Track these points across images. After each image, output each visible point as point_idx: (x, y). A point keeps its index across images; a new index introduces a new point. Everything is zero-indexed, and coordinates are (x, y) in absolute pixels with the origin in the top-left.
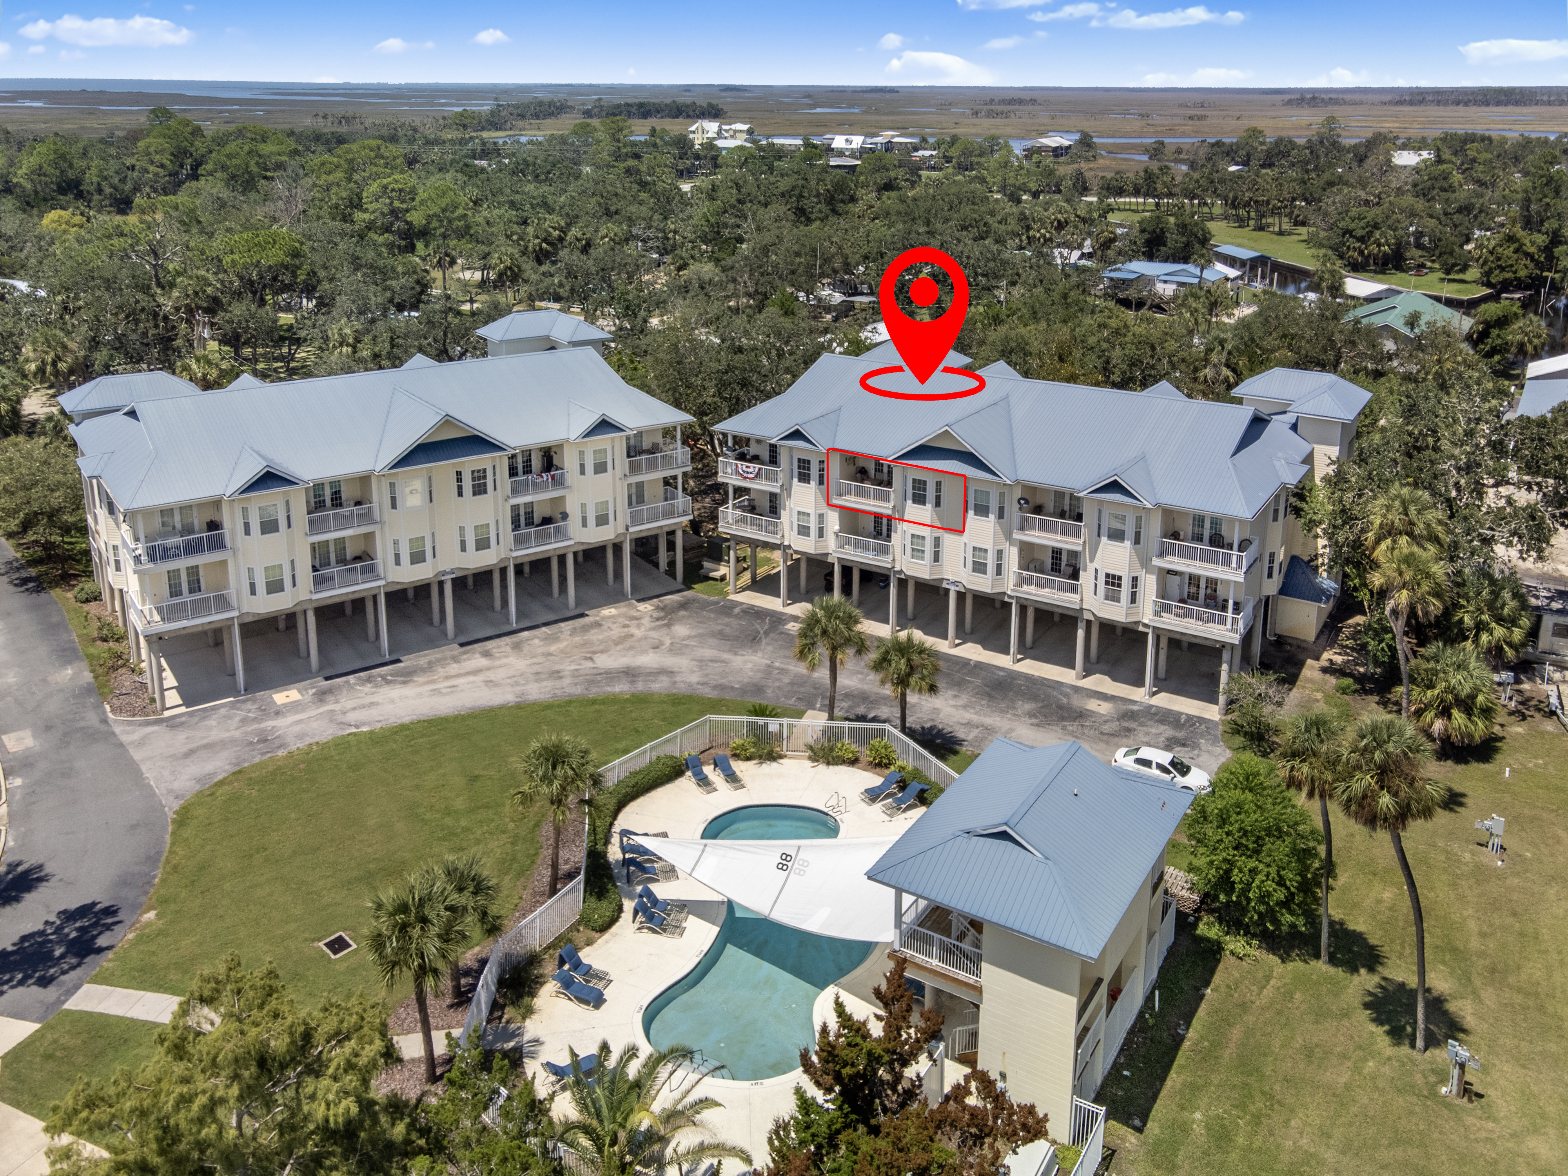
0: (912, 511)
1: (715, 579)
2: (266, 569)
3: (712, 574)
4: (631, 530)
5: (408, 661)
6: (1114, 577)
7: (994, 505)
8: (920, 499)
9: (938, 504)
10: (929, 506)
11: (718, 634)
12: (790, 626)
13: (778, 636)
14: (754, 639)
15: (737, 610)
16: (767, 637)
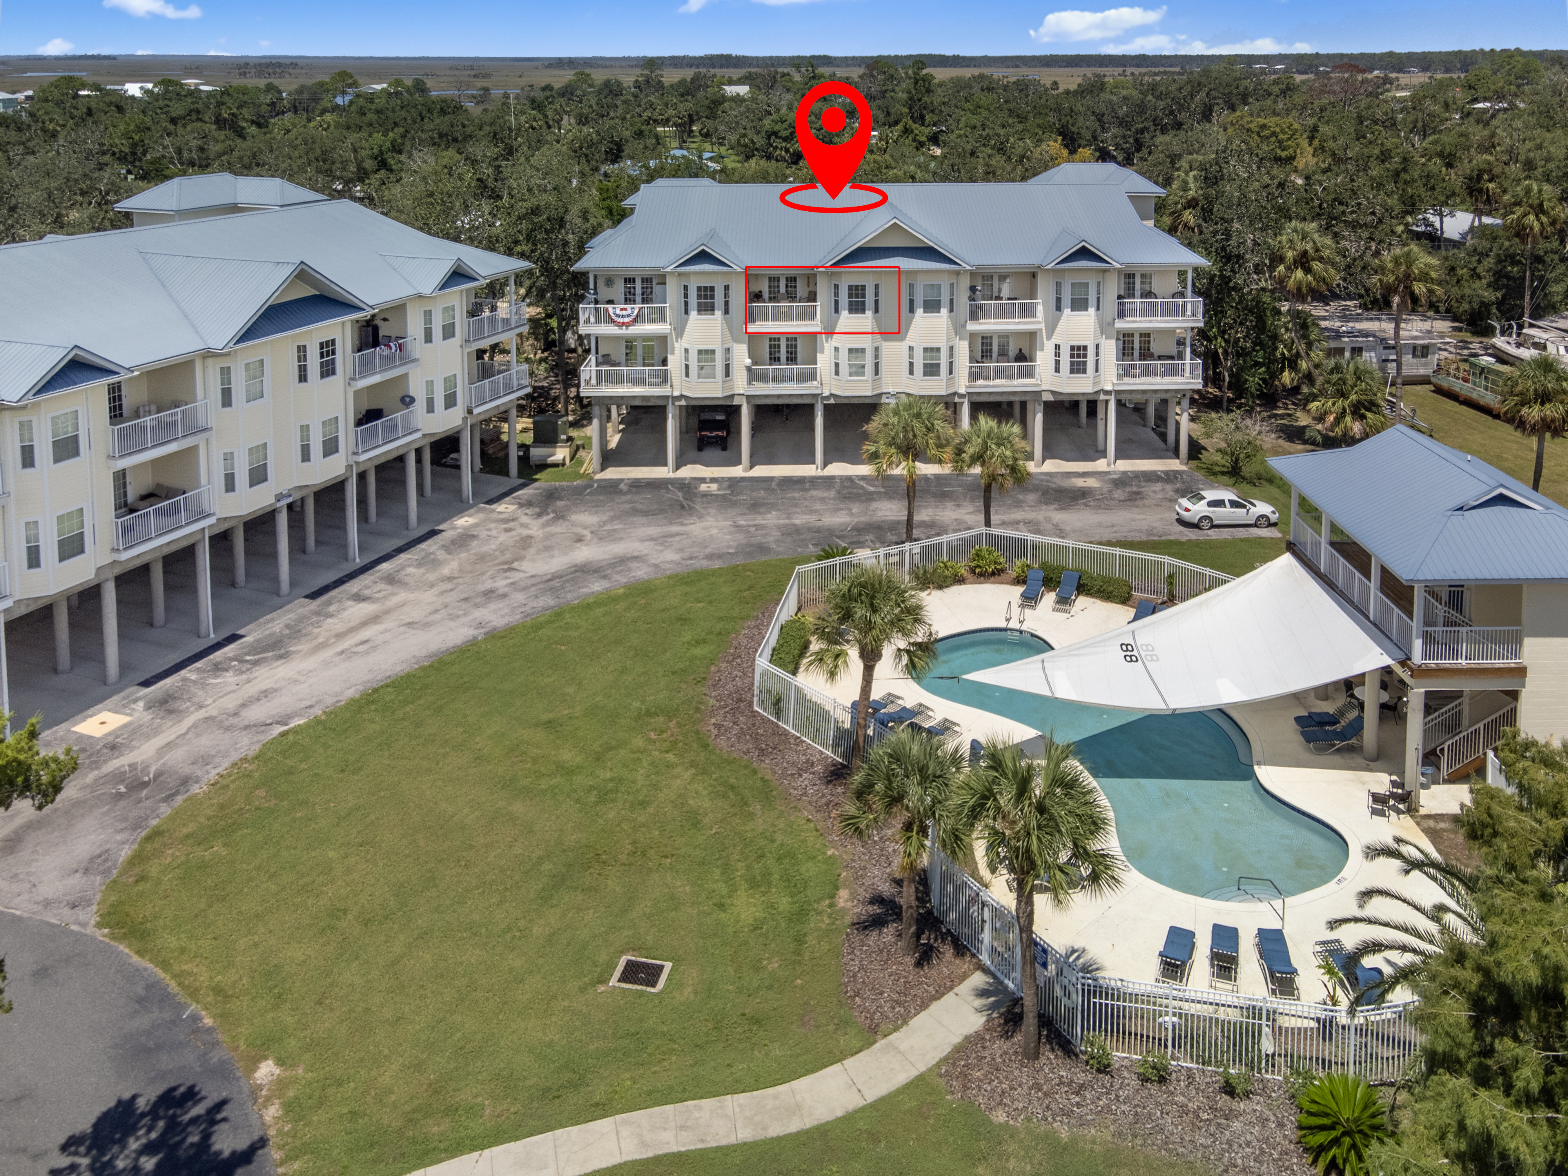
0: (847, 320)
1: (556, 465)
2: (60, 519)
3: (551, 460)
4: (476, 411)
5: (252, 635)
6: (1079, 348)
7: (945, 299)
8: (857, 307)
9: (876, 311)
10: (869, 313)
11: (635, 512)
12: (703, 487)
13: (705, 499)
14: (683, 507)
15: (622, 486)
16: (694, 502)
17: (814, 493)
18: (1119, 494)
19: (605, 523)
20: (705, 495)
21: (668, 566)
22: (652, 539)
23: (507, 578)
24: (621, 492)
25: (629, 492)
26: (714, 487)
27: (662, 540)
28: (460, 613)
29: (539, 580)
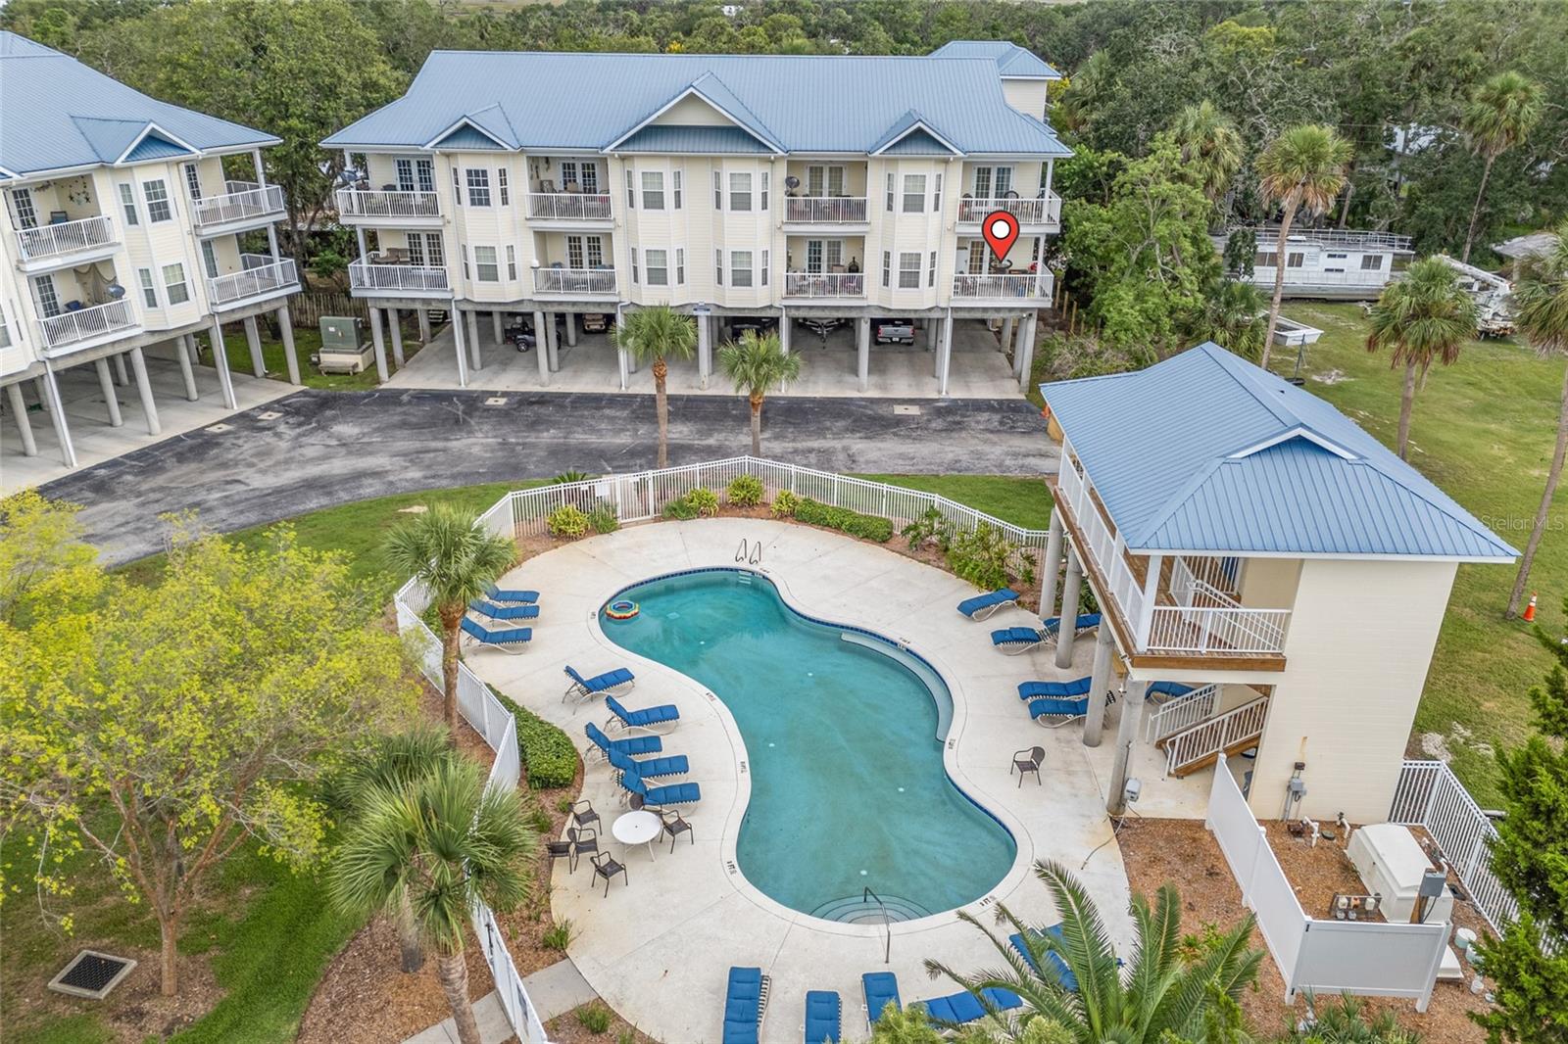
0: (643, 217)
1: (346, 373)
3: (336, 368)
6: (911, 256)
7: (757, 193)
8: (655, 202)
9: (677, 206)
10: (669, 210)
11: (403, 425)
12: (491, 402)
13: (485, 414)
14: (457, 421)
15: (405, 398)
16: (471, 417)
17: (607, 412)
18: (937, 424)
19: (364, 435)
20: (488, 409)
21: (404, 484)
22: (405, 455)
23: (224, 491)
24: (400, 404)
25: (410, 402)
26: (502, 401)
27: (413, 457)
28: (150, 526)
29: (257, 493)
